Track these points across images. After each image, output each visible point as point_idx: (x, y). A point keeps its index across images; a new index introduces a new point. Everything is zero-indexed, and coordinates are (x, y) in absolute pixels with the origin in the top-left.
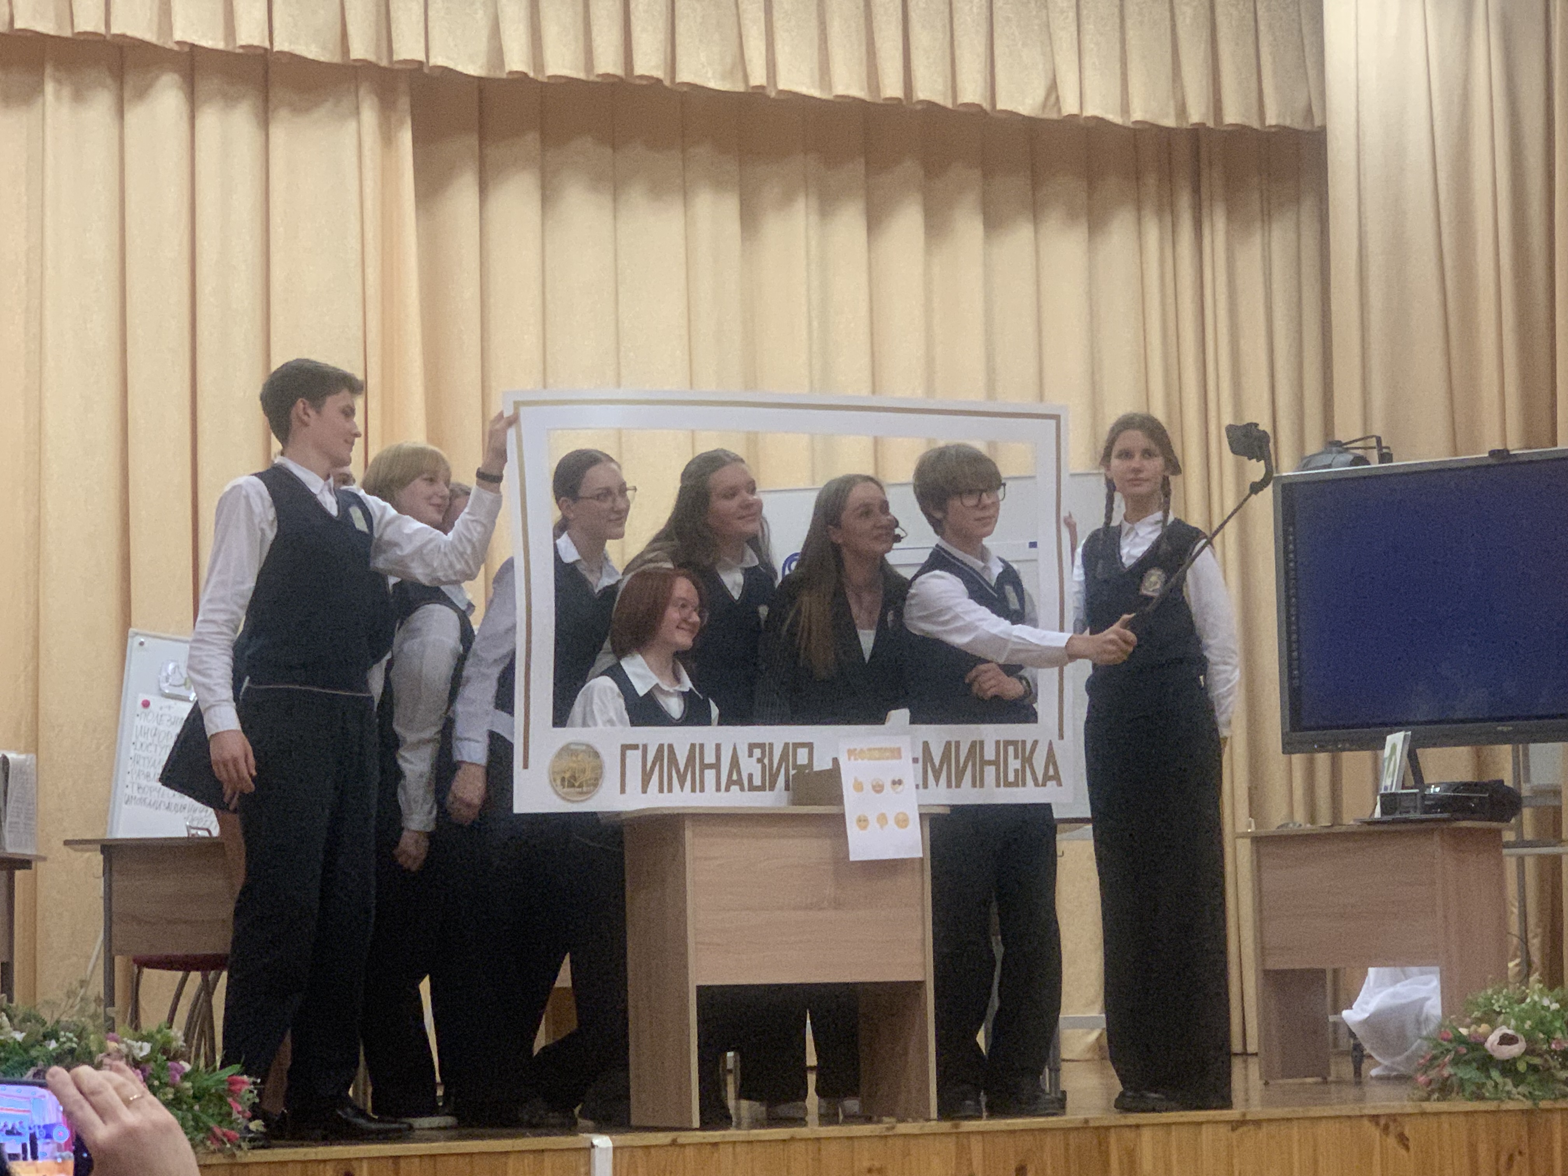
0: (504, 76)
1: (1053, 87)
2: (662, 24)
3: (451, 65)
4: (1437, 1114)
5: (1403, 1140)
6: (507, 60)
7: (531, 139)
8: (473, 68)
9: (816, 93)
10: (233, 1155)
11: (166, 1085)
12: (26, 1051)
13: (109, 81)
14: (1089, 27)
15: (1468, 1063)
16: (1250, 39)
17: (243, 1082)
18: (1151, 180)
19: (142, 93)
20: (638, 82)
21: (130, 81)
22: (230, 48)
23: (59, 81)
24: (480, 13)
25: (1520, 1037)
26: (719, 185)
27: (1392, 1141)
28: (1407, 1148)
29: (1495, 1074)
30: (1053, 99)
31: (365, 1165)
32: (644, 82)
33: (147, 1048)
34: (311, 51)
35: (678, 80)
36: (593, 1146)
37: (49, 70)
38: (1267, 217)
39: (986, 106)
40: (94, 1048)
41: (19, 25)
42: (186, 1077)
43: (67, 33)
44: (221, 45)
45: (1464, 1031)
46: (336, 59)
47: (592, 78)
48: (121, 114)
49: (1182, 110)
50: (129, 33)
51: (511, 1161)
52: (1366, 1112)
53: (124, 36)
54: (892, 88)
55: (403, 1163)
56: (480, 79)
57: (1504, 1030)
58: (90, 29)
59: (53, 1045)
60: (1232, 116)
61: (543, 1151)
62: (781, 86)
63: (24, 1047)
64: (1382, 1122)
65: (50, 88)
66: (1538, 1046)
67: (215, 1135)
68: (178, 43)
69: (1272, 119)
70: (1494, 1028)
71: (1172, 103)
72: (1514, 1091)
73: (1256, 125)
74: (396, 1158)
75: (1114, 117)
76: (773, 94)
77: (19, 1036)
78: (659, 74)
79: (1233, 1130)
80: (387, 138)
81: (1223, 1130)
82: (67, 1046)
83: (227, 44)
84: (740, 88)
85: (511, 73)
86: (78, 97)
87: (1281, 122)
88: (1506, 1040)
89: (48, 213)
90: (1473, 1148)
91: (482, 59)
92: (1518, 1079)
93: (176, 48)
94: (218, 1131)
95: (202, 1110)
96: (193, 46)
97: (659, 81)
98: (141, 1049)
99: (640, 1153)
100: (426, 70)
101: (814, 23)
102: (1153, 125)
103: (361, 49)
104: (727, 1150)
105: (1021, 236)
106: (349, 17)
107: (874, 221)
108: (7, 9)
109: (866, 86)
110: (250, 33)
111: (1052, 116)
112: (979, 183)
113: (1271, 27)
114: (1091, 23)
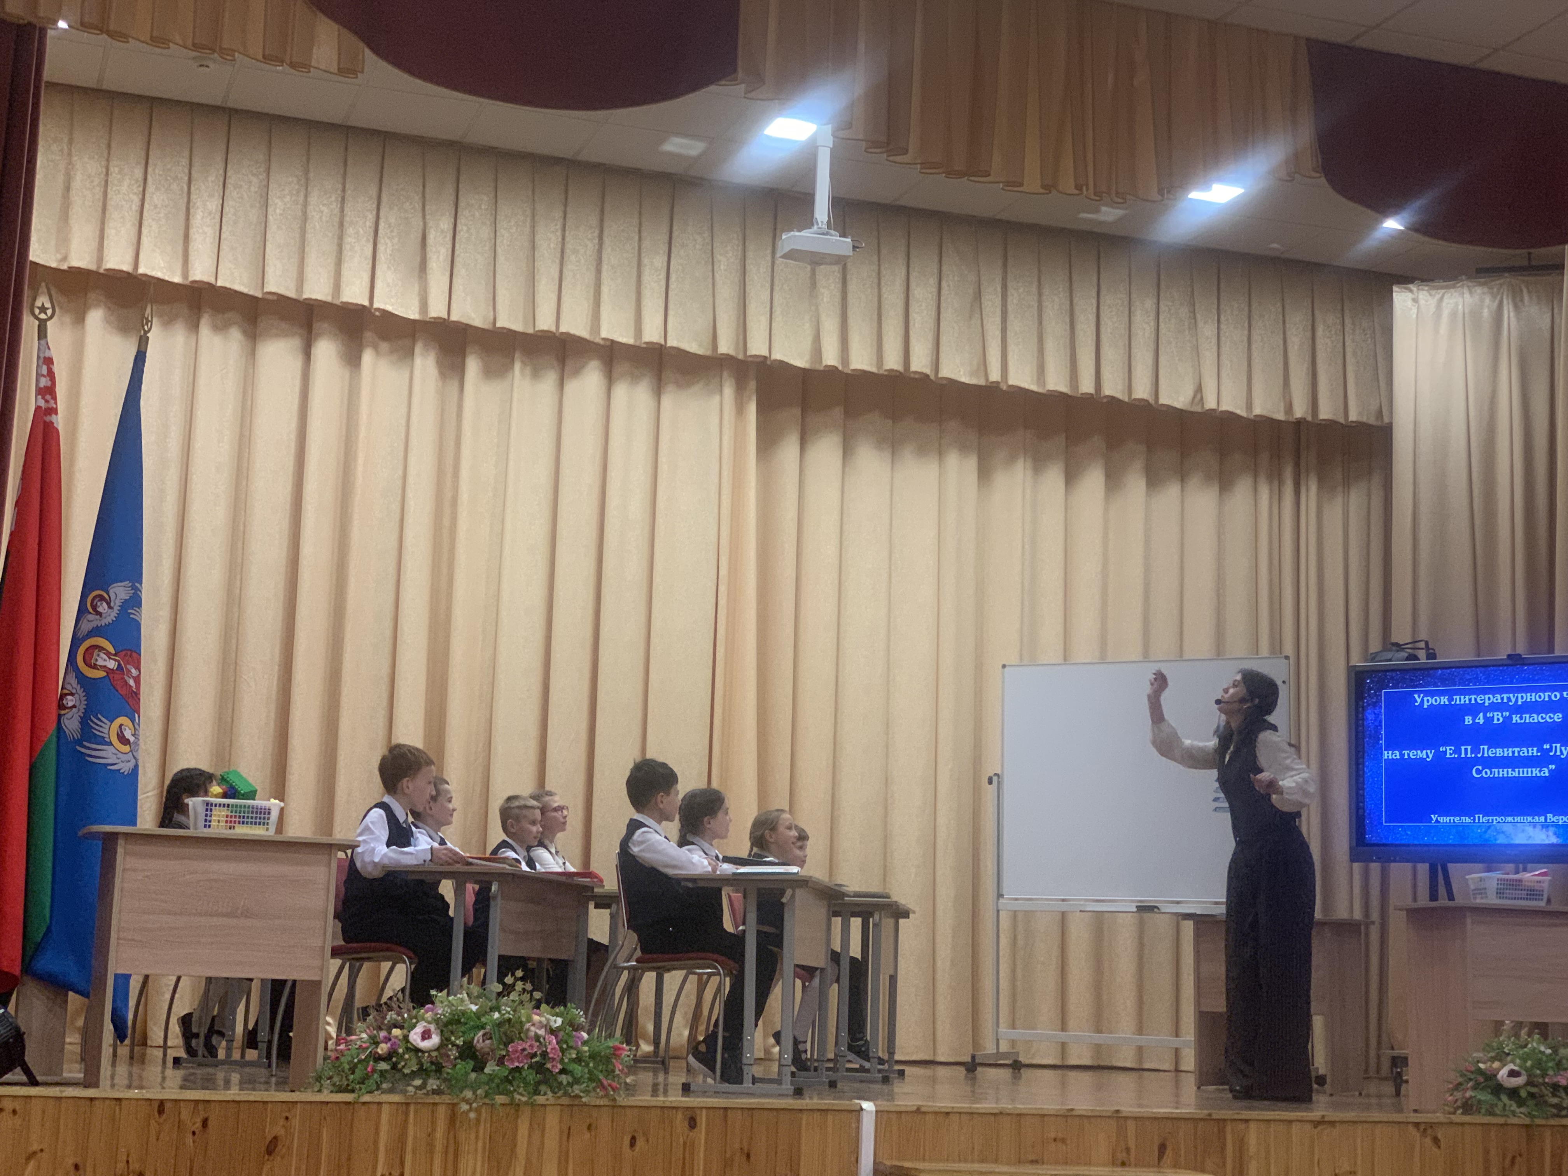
0: (822, 368)
1: (1199, 389)
2: (930, 336)
3: (786, 360)
4: (1462, 1124)
5: (1436, 1141)
6: (824, 357)
7: (838, 413)
8: (800, 361)
9: (1034, 388)
10: (614, 1100)
11: (572, 1047)
12: (479, 1019)
13: (555, 363)
14: (1225, 349)
15: (1483, 1089)
16: (1340, 362)
17: (623, 1049)
18: (1264, 457)
19: (576, 373)
20: (912, 375)
21: (570, 363)
22: (638, 344)
23: (522, 362)
24: (807, 326)
25: (1524, 1072)
26: (964, 448)
27: (1428, 1141)
28: (1439, 1147)
29: (1504, 1098)
30: (1199, 396)
31: (704, 1112)
32: (917, 376)
33: (559, 1021)
34: (692, 347)
35: (940, 376)
36: (862, 1109)
37: (517, 355)
38: (1347, 484)
39: (1152, 401)
40: (524, 1019)
41: (498, 325)
42: (585, 1043)
43: (530, 331)
44: (631, 341)
45: (1482, 1066)
46: (709, 353)
47: (881, 372)
48: (561, 386)
49: (1289, 409)
50: (572, 332)
51: (805, 1117)
52: (1409, 1120)
53: (568, 334)
54: (1087, 386)
55: (729, 1111)
56: (804, 369)
57: (1512, 1066)
58: (546, 328)
59: (496, 1015)
60: (1325, 413)
61: (827, 1110)
62: (1011, 382)
63: (478, 1015)
64: (1422, 1127)
65: (517, 366)
66: (1535, 1079)
67: (602, 1084)
68: (603, 339)
69: (1353, 417)
70: (1505, 1065)
71: (1282, 404)
72: (1518, 1110)
73: (1342, 421)
74: (726, 1109)
75: (1241, 412)
76: (1005, 388)
77: (474, 1008)
78: (927, 371)
79: (1315, 1128)
80: (740, 409)
81: (1308, 1127)
82: (507, 1015)
83: (636, 341)
84: (982, 382)
85: (826, 366)
86: (536, 374)
87: (1360, 419)
88: (1512, 1074)
89: (512, 450)
90: (1487, 1152)
91: (807, 357)
92: (1521, 1103)
93: (602, 342)
94: (605, 1083)
95: (595, 1068)
96: (612, 341)
97: (927, 376)
98: (555, 1021)
99: (894, 1117)
100: (769, 363)
101: (1035, 339)
102: (1268, 418)
103: (725, 347)
104: (955, 1118)
105: (1172, 492)
106: (718, 325)
107: (1071, 478)
108: (492, 313)
109: (1069, 384)
110: (652, 334)
111: (1197, 409)
112: (1144, 454)
113: (1355, 353)
114: (1227, 347)
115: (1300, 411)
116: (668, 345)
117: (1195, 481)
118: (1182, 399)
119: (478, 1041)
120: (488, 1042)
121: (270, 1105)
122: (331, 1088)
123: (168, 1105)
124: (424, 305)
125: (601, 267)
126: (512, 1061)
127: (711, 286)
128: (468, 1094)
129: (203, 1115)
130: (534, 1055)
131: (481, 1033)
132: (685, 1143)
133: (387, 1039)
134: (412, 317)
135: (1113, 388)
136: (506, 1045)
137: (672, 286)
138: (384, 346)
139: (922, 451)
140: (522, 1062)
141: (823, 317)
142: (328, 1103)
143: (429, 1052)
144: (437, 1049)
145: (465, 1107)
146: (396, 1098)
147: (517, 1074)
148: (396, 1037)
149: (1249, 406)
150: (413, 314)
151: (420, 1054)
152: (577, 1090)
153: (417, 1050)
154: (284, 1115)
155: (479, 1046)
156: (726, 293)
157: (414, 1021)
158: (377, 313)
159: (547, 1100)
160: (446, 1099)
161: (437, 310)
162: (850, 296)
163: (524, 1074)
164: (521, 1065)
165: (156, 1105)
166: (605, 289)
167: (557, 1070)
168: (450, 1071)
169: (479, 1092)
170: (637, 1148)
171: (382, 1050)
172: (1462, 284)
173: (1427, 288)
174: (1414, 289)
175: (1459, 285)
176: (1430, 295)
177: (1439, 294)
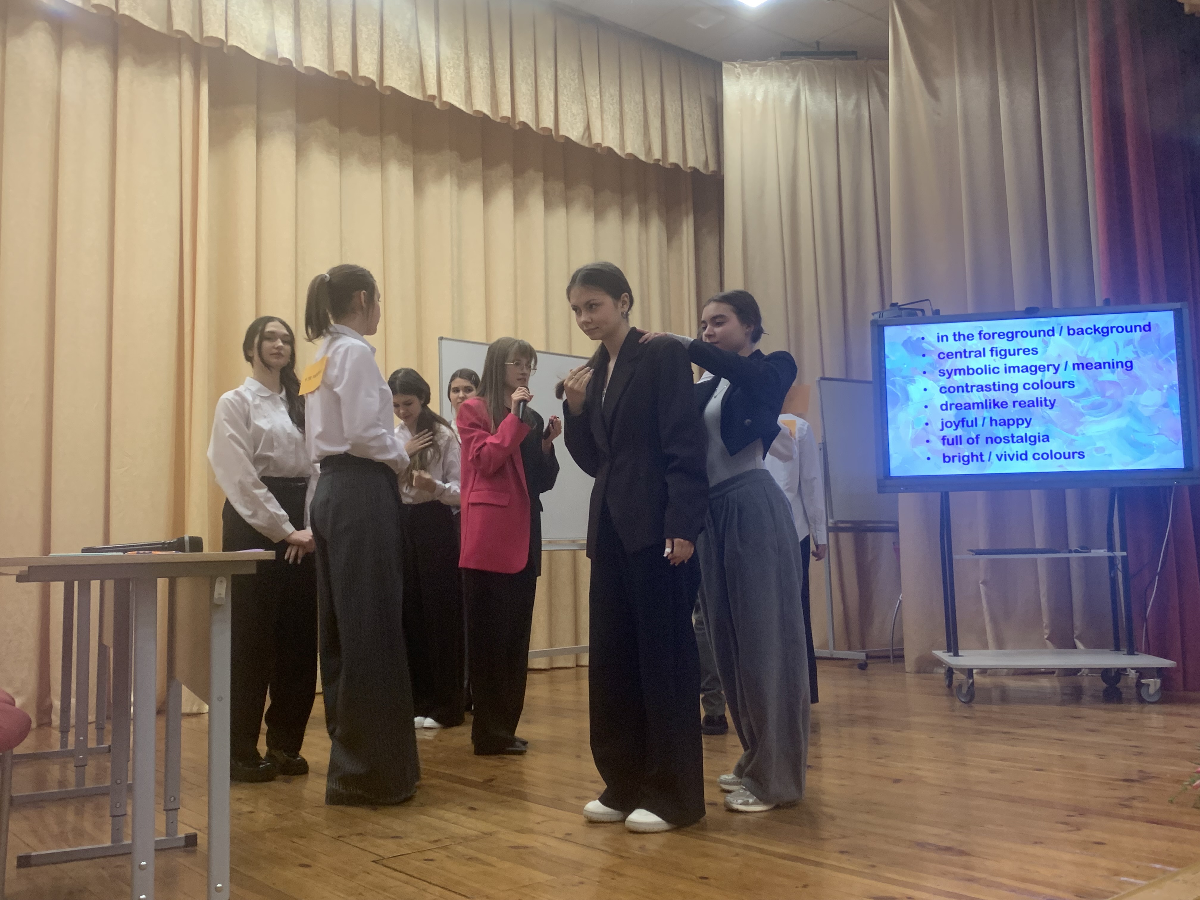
0: (277, 61)
1: (588, 128)
2: (376, 48)
3: (242, 47)
6: (279, 50)
7: (290, 114)
8: (257, 53)
9: (463, 107)
16: (680, 120)
19: (20, 31)
20: (360, 81)
21: (11, 23)
22: (86, 7)
26: (402, 161)
30: (587, 135)
32: (364, 82)
34: (146, 20)
35: (385, 83)
39: (554, 131)
44: (79, 4)
46: (163, 29)
47: (332, 74)
48: (4, 43)
49: (649, 152)
54: (505, 112)
56: (262, 62)
60: (671, 158)
71: (644, 149)
73: (682, 165)
75: (617, 149)
76: (439, 103)
78: (373, 78)
80: (197, 92)
84: (419, 95)
85: (281, 59)
87: (694, 166)
91: (263, 49)
97: (374, 83)
100: (226, 48)
101: (463, 66)
102: (635, 157)
103: (181, 25)
105: (560, 214)
106: (173, 2)
107: (487, 195)
109: (490, 109)
111: (586, 144)
112: (542, 181)
113: (690, 116)
114: (606, 96)
115: (657, 154)
116: (121, 13)
117: (578, 208)
118: (575, 133)
135: (525, 115)
139: (366, 159)
149: (623, 146)
172: (772, 63)
173: (747, 65)
174: (737, 65)
175: (769, 64)
176: (749, 70)
177: (755, 71)
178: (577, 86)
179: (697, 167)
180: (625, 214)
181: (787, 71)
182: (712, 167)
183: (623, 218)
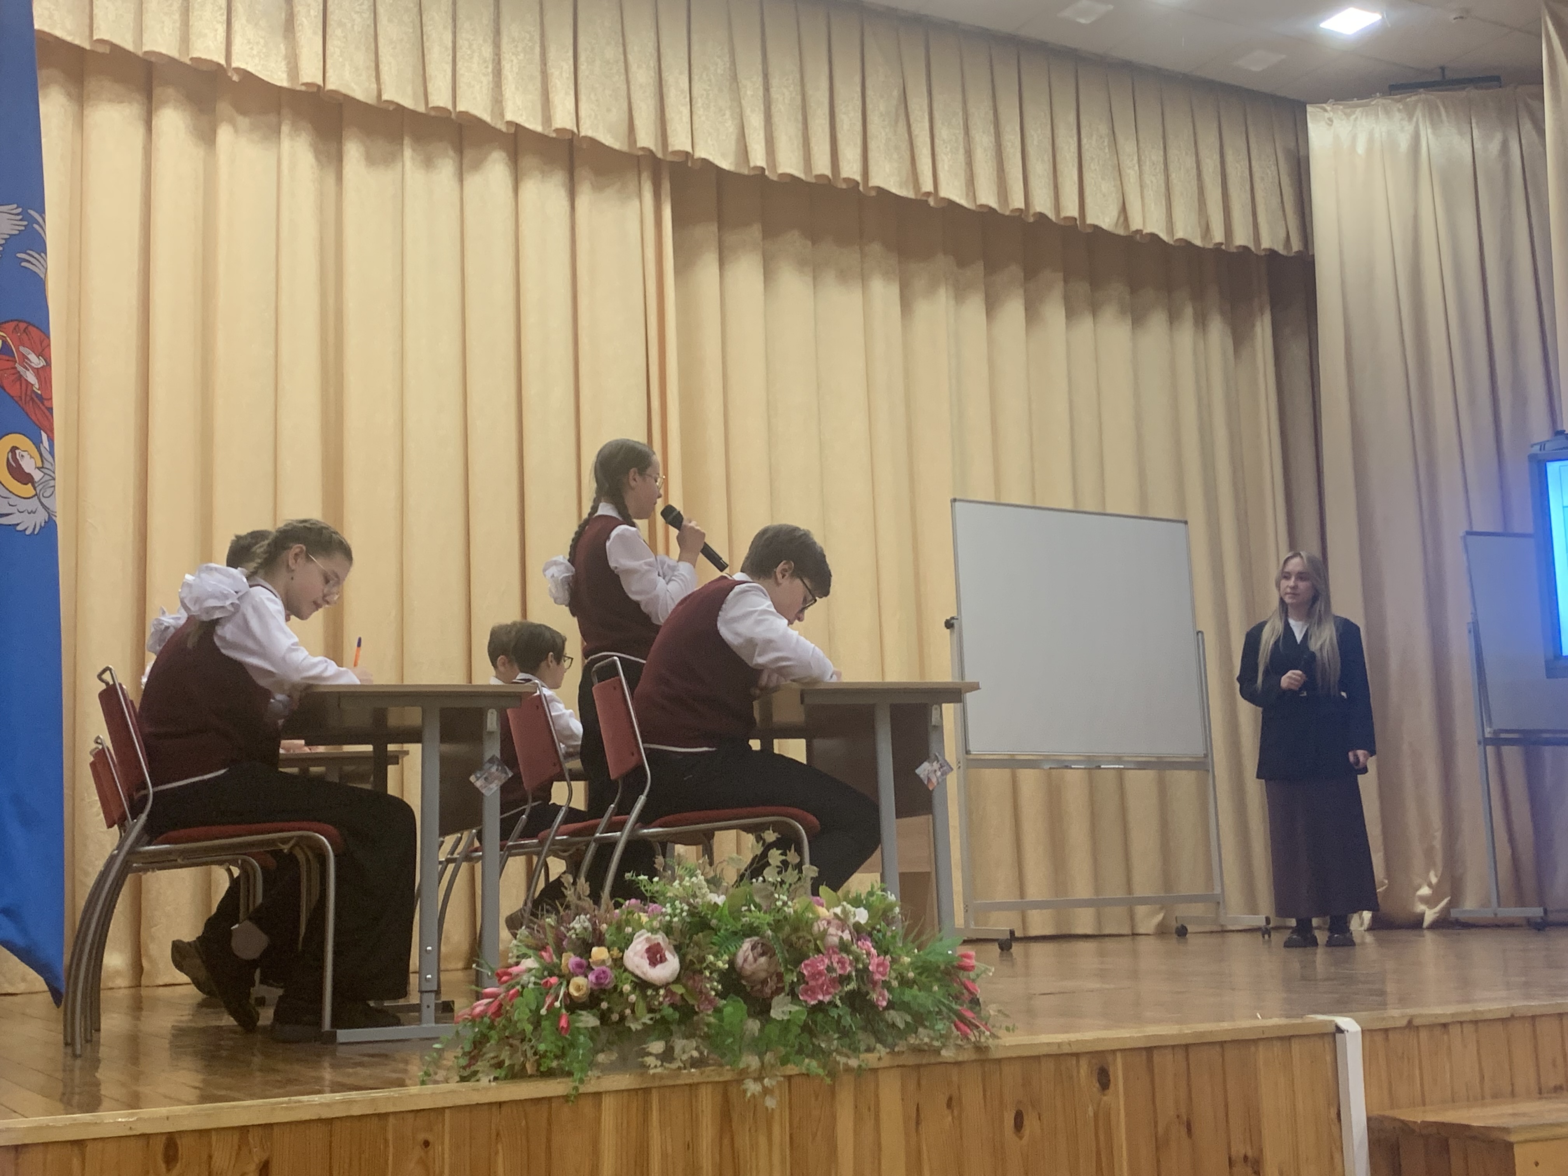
0: (748, 171)
1: (1123, 210)
2: (858, 140)
3: (709, 158)
6: (751, 158)
7: (755, 230)
8: (726, 162)
9: (965, 203)
12: (736, 918)
13: (451, 153)
14: (1145, 168)
16: (1249, 187)
19: (477, 165)
20: (841, 182)
21: (469, 155)
22: (546, 133)
23: (414, 150)
24: (730, 122)
26: (887, 274)
30: (1122, 219)
32: (845, 185)
33: (864, 914)
34: (607, 139)
35: (869, 184)
36: (1341, 1030)
37: (407, 141)
39: (1079, 220)
40: (811, 915)
41: (385, 97)
43: (422, 108)
44: (539, 129)
46: (626, 147)
47: (808, 178)
48: (461, 181)
49: (1207, 234)
50: (470, 111)
51: (1260, 1052)
53: (465, 113)
54: (1016, 202)
56: (728, 174)
58: (441, 104)
60: (1238, 240)
62: (942, 195)
65: (408, 152)
68: (509, 123)
69: (1265, 244)
71: (1201, 230)
73: (1253, 247)
75: (1163, 235)
76: (934, 201)
78: (856, 178)
83: (544, 129)
84: (912, 194)
85: (752, 168)
86: (428, 163)
87: (1270, 245)
91: (733, 159)
93: (506, 128)
95: (940, 993)
96: (517, 126)
97: (857, 184)
98: (856, 915)
99: (1379, 1039)
100: (690, 161)
101: (963, 150)
102: (1188, 243)
103: (646, 139)
104: (1455, 1030)
105: (1086, 325)
106: (636, 115)
107: (991, 307)
108: (374, 86)
109: (997, 200)
110: (563, 119)
111: (1121, 232)
112: (1062, 284)
113: (1262, 179)
114: (1147, 168)
115: (1218, 236)
116: (582, 134)
117: (1109, 313)
118: (1107, 220)
119: (745, 960)
120: (763, 960)
121: (392, 1120)
122: (497, 1073)
123: (183, 1145)
124: (293, 70)
125: (500, 41)
126: (812, 992)
127: (623, 71)
128: (752, 1061)
129: (258, 1156)
130: (847, 978)
131: (747, 945)
132: (1096, 1115)
133: (585, 969)
134: (279, 84)
135: (1042, 204)
136: (797, 962)
137: (583, 67)
138: (243, 122)
139: (843, 276)
140: (829, 993)
141: (748, 111)
142: (500, 1104)
143: (666, 986)
144: (678, 980)
145: (752, 1087)
146: (623, 1081)
147: (820, 1017)
148: (603, 962)
149: (1171, 229)
150: (279, 78)
151: (649, 992)
152: (924, 1036)
153: (642, 985)
154: (421, 1137)
155: (749, 968)
156: (643, 76)
157: (629, 930)
158: (235, 78)
159: (880, 1059)
160: (711, 1074)
161: (310, 74)
162: (773, 91)
163: (834, 1013)
164: (827, 999)
165: (159, 1147)
166: (506, 66)
167: (885, 1004)
168: (712, 1020)
169: (769, 1057)
170: (1027, 1131)
171: (578, 989)
172: (1378, 101)
173: (1341, 107)
174: (1328, 108)
175: (1373, 103)
176: (1345, 114)
177: (1354, 113)
178: (1108, 156)
179: (1276, 249)
180: (1173, 317)
181: (1399, 110)
182: (1296, 246)
183: (1171, 323)
